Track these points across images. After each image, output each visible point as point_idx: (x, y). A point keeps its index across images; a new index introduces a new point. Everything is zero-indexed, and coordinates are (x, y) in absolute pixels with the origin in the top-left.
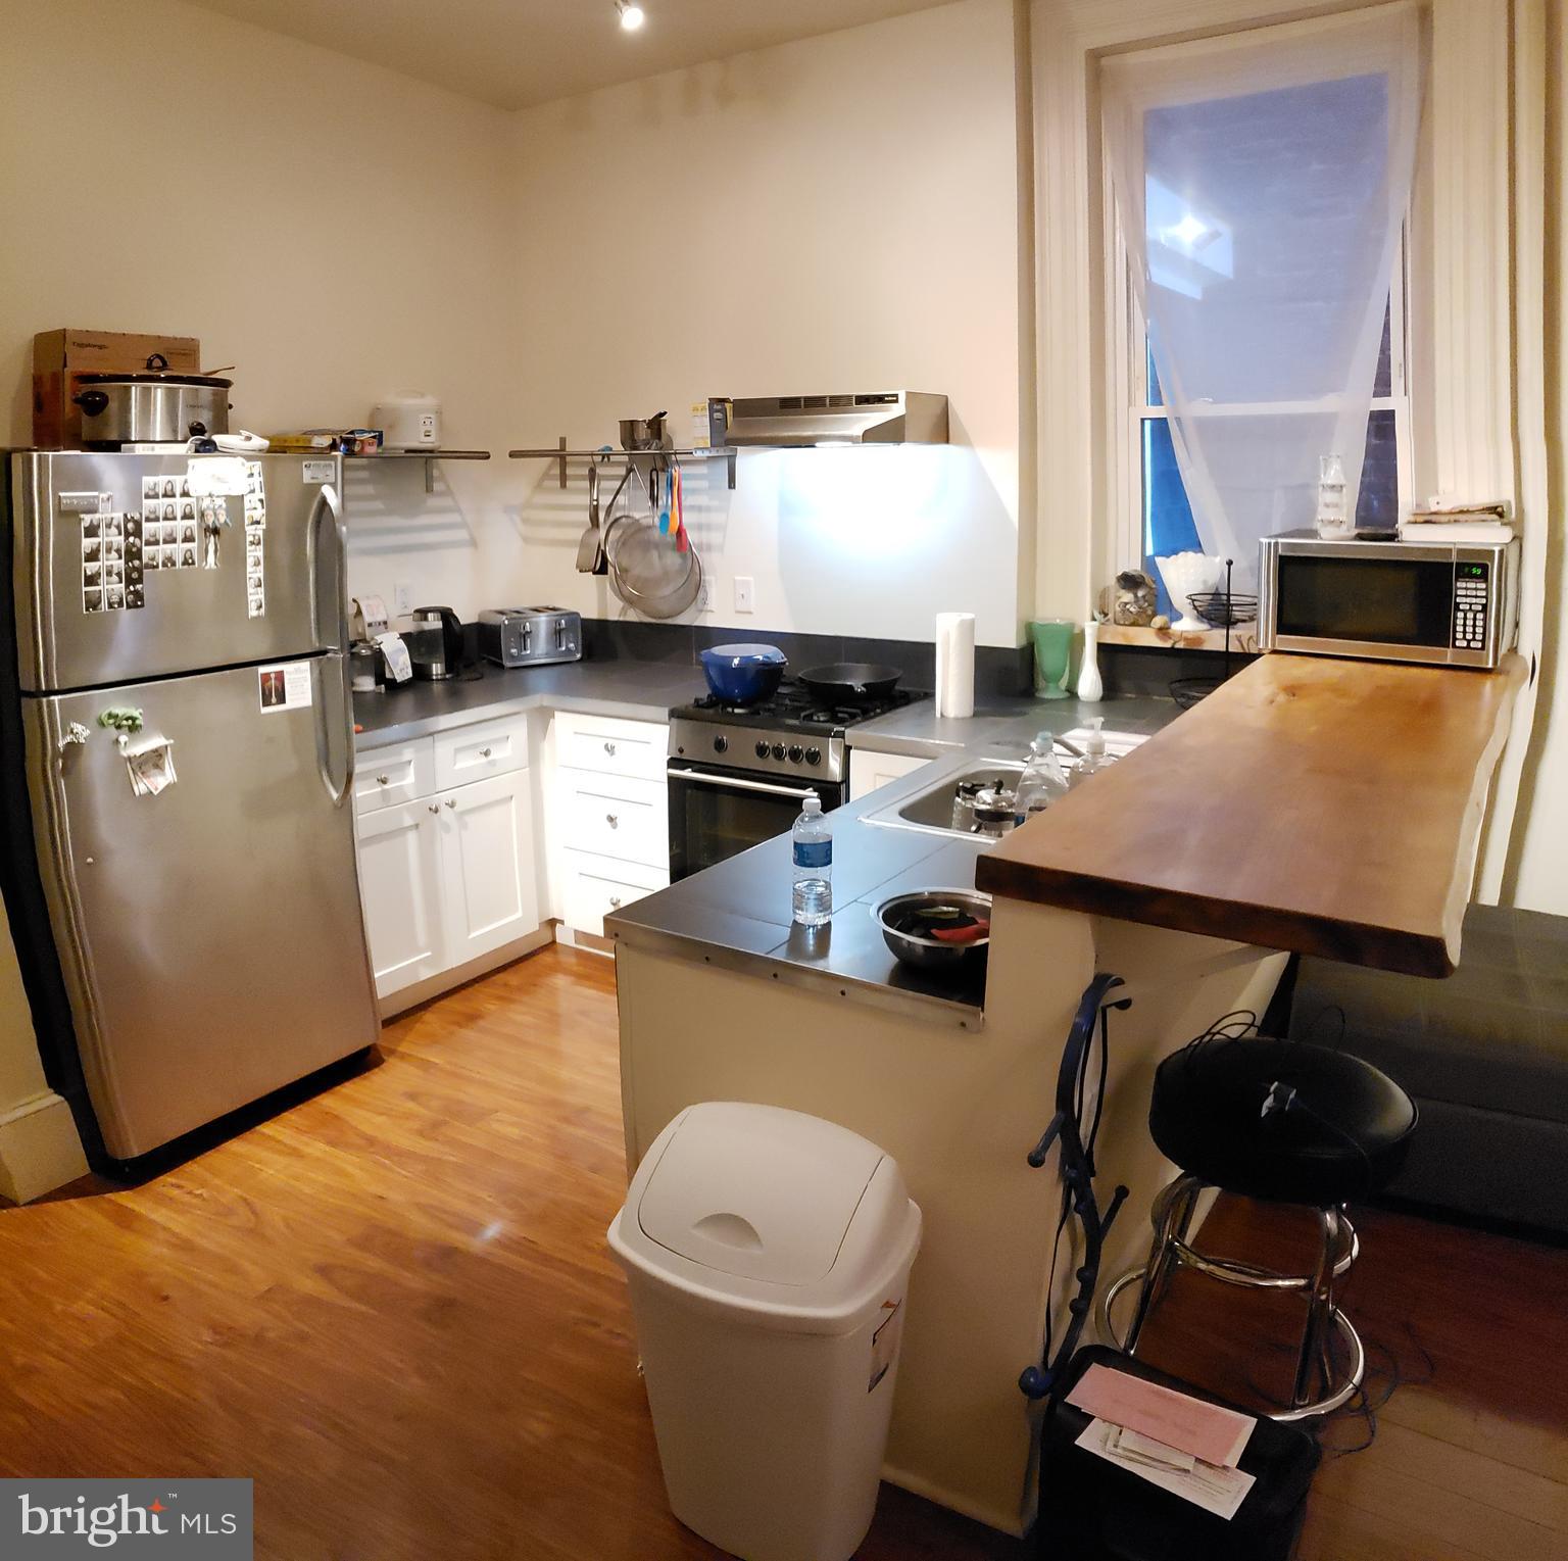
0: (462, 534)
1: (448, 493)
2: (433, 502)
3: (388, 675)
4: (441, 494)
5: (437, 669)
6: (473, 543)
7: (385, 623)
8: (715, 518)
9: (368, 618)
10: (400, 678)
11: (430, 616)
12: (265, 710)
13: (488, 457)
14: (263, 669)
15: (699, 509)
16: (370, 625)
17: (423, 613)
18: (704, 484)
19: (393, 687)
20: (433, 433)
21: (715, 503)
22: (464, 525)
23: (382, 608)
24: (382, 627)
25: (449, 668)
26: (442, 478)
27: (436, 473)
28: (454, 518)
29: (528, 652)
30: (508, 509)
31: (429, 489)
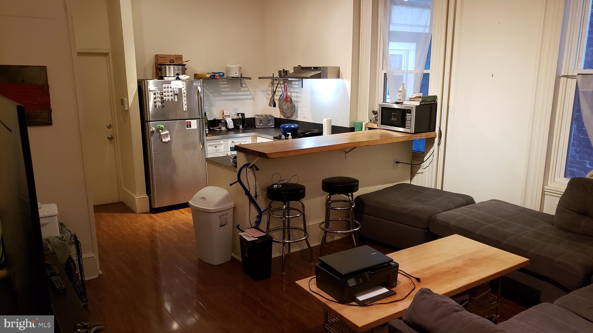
0: (250, 97)
1: (247, 87)
2: (242, 89)
3: (228, 127)
4: (245, 87)
5: (241, 127)
6: (253, 99)
7: (229, 116)
8: (299, 95)
9: (225, 114)
10: (230, 128)
11: (240, 115)
12: (187, 128)
13: (251, 79)
14: (187, 121)
15: (297, 92)
16: (225, 116)
17: (238, 114)
18: (297, 86)
19: (228, 130)
20: (237, 73)
21: (299, 91)
22: (251, 95)
23: (228, 112)
24: (228, 117)
25: (243, 127)
26: (245, 84)
27: (243, 82)
28: (248, 93)
29: (261, 125)
30: (262, 91)
31: (242, 86)
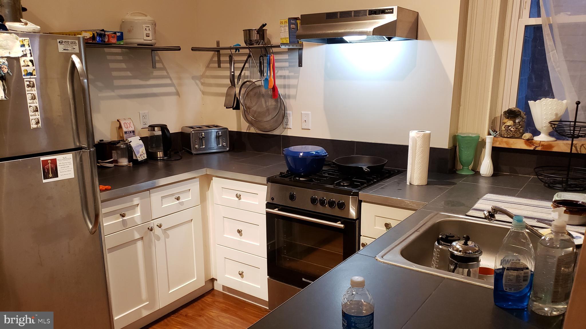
0: (172, 89)
1: (164, 69)
2: (156, 73)
3: (134, 158)
4: (160, 69)
5: (160, 154)
6: (178, 94)
7: (133, 132)
8: (292, 82)
9: (125, 130)
10: (140, 159)
11: (156, 128)
13: (180, 49)
15: (284, 77)
16: (126, 133)
17: (152, 127)
19: (137, 164)
20: (150, 35)
21: (292, 74)
22: (172, 85)
23: (132, 124)
25: (165, 154)
26: (161, 61)
27: (157, 58)
28: (168, 81)
29: (204, 147)
30: (194, 78)
31: (154, 67)
